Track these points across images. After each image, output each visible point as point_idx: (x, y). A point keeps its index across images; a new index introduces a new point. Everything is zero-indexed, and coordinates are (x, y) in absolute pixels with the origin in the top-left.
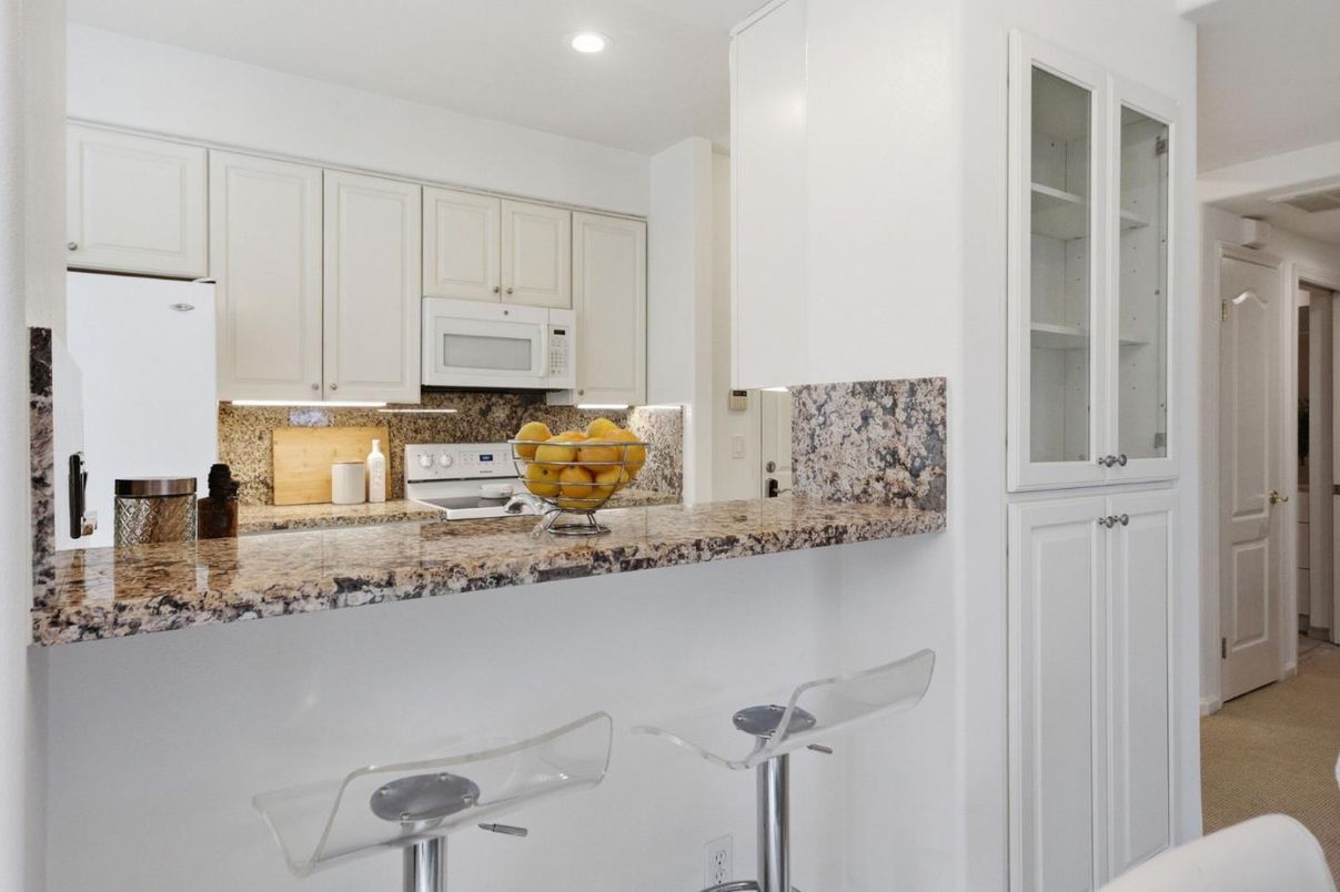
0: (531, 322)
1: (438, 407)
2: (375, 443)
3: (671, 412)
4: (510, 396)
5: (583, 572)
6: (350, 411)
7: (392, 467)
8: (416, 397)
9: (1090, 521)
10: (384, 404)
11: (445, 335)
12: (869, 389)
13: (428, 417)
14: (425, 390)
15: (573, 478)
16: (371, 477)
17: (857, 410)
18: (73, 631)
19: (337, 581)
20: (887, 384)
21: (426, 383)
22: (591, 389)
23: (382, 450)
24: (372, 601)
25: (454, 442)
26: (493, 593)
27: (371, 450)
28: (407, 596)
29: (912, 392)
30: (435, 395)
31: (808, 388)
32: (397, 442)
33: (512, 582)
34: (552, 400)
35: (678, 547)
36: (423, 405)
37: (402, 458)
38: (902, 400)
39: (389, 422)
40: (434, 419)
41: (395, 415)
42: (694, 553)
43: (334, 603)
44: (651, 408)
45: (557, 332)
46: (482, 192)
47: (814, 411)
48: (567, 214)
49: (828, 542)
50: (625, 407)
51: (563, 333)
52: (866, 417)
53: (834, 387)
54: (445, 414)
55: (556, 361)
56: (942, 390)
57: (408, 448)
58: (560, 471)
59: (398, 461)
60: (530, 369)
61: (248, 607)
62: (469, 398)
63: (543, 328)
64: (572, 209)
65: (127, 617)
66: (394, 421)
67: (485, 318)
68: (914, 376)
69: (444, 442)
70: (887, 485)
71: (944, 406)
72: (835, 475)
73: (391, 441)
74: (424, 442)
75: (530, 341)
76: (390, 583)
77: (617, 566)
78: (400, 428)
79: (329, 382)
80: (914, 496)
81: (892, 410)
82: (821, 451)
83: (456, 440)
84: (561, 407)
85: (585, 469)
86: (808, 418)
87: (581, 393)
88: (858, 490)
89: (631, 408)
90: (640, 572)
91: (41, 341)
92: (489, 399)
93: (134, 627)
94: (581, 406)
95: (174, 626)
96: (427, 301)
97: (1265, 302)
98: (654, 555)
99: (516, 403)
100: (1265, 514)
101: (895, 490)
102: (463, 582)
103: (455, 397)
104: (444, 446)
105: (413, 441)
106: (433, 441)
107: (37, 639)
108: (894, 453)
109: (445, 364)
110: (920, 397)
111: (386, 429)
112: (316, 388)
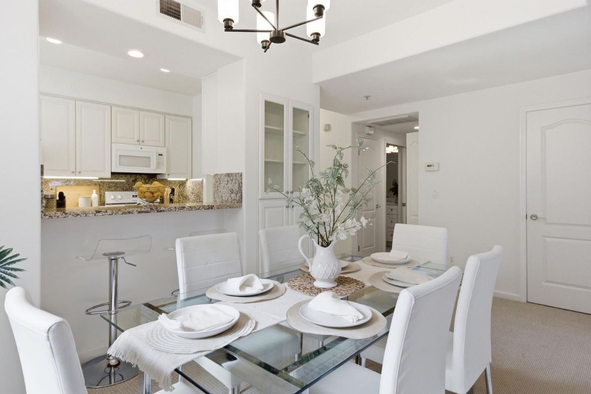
0: (151, 152)
1: (117, 179)
2: (94, 191)
3: (199, 181)
4: (144, 176)
5: (148, 212)
6: (85, 181)
7: (100, 199)
8: (109, 176)
9: (283, 207)
10: (97, 178)
11: (120, 156)
12: (228, 175)
13: (113, 183)
14: (113, 174)
15: (148, 194)
16: (93, 203)
17: (226, 180)
18: (48, 217)
19: (96, 211)
20: (232, 174)
21: (113, 171)
22: (171, 173)
23: (97, 194)
24: (103, 215)
25: (123, 191)
26: (128, 215)
27: (92, 193)
28: (110, 215)
29: (236, 176)
30: (116, 175)
31: (217, 174)
32: (102, 191)
33: (132, 213)
34: (159, 177)
35: (170, 208)
36: (112, 178)
37: (104, 196)
38: (234, 178)
39: (99, 184)
40: (117, 183)
41: (101, 182)
42: (174, 209)
43: (95, 215)
44: (193, 180)
45: (159, 155)
46: (134, 109)
47: (218, 180)
48: (163, 116)
49: (209, 208)
50: (185, 179)
51: (162, 155)
52: (228, 181)
53: (222, 174)
54: (120, 182)
55: (159, 164)
56: (241, 175)
57: (107, 193)
58: (145, 193)
59: (102, 197)
60: (150, 167)
61: (79, 215)
62: (129, 176)
63: (155, 153)
64: (165, 114)
65: (57, 215)
66: (101, 184)
67: (133, 150)
68: (236, 172)
69: (120, 191)
70: (232, 198)
71: (241, 179)
72: (222, 196)
73: (100, 190)
74: (112, 191)
75: (150, 158)
76: (106, 212)
77: (156, 211)
78: (102, 186)
79: (77, 172)
80: (236, 200)
81: (232, 180)
82: (219, 190)
83: (123, 190)
84: (162, 179)
85: (150, 192)
86: (217, 182)
87: (168, 175)
88: (226, 199)
89: (187, 180)
90: (161, 213)
91: (42, 167)
92: (136, 177)
93: (58, 217)
94: (169, 179)
95: (65, 217)
96: (113, 144)
97: (374, 150)
98: (165, 209)
99: (146, 178)
100: (374, 211)
101: (233, 199)
102: (122, 212)
103: (123, 176)
104: (119, 192)
105: (108, 190)
106: (115, 190)
107: (42, 218)
108: (233, 190)
109: (120, 165)
110: (237, 177)
111: (98, 187)
112: (73, 172)
